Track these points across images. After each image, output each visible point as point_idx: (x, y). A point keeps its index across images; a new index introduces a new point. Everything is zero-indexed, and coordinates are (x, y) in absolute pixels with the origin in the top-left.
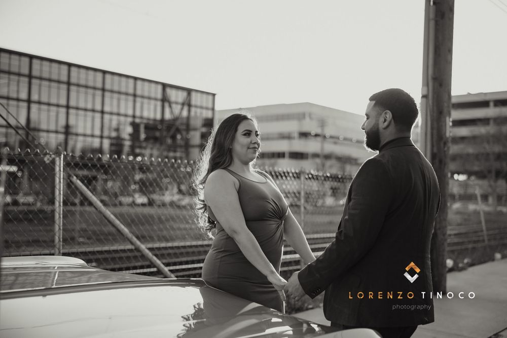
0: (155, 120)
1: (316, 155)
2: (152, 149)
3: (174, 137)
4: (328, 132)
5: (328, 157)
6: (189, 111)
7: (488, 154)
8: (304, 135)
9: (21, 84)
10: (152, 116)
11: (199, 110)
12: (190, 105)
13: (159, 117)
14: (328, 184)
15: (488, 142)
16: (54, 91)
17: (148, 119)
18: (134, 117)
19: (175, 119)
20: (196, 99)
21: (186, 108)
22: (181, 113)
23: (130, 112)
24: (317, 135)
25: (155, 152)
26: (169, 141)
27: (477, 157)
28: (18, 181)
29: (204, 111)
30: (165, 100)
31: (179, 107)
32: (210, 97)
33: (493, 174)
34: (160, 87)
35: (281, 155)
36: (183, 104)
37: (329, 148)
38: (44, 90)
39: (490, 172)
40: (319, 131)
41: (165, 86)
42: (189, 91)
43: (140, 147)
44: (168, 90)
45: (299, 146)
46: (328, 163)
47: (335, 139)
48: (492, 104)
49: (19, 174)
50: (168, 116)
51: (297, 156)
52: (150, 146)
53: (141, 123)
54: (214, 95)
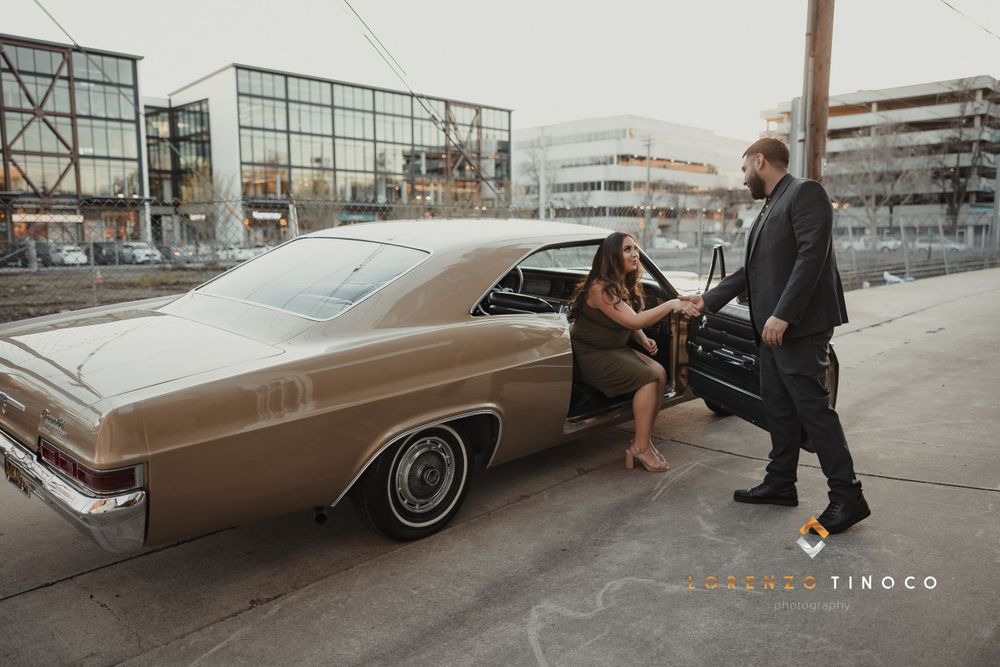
0: (437, 147)
1: (639, 185)
2: (435, 185)
3: (461, 169)
4: (656, 153)
5: (654, 186)
6: (479, 134)
7: (867, 174)
8: (625, 158)
9: (277, 110)
10: (434, 144)
11: (491, 132)
12: (479, 127)
13: (442, 143)
14: (655, 222)
15: (868, 159)
16: (316, 117)
17: (430, 147)
18: (413, 145)
19: (462, 145)
20: (487, 117)
21: (475, 130)
22: (469, 137)
23: (408, 140)
24: (641, 159)
25: (440, 189)
26: (456, 174)
27: (852, 179)
28: (282, 230)
29: (498, 133)
30: (448, 121)
31: (467, 129)
32: (506, 114)
33: (873, 199)
34: (442, 104)
35: (594, 186)
36: (472, 126)
37: (658, 174)
38: (305, 116)
39: (868, 198)
40: (643, 153)
41: (447, 103)
42: (478, 109)
43: (422, 183)
44: (452, 108)
45: (617, 172)
46: (656, 194)
47: (664, 163)
48: (874, 107)
49: (283, 222)
50: (454, 140)
51: (617, 186)
52: (435, 180)
53: (422, 151)
54: (509, 112)
